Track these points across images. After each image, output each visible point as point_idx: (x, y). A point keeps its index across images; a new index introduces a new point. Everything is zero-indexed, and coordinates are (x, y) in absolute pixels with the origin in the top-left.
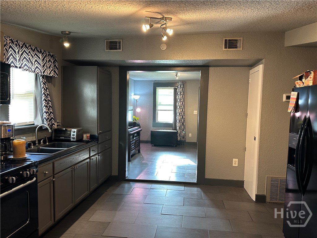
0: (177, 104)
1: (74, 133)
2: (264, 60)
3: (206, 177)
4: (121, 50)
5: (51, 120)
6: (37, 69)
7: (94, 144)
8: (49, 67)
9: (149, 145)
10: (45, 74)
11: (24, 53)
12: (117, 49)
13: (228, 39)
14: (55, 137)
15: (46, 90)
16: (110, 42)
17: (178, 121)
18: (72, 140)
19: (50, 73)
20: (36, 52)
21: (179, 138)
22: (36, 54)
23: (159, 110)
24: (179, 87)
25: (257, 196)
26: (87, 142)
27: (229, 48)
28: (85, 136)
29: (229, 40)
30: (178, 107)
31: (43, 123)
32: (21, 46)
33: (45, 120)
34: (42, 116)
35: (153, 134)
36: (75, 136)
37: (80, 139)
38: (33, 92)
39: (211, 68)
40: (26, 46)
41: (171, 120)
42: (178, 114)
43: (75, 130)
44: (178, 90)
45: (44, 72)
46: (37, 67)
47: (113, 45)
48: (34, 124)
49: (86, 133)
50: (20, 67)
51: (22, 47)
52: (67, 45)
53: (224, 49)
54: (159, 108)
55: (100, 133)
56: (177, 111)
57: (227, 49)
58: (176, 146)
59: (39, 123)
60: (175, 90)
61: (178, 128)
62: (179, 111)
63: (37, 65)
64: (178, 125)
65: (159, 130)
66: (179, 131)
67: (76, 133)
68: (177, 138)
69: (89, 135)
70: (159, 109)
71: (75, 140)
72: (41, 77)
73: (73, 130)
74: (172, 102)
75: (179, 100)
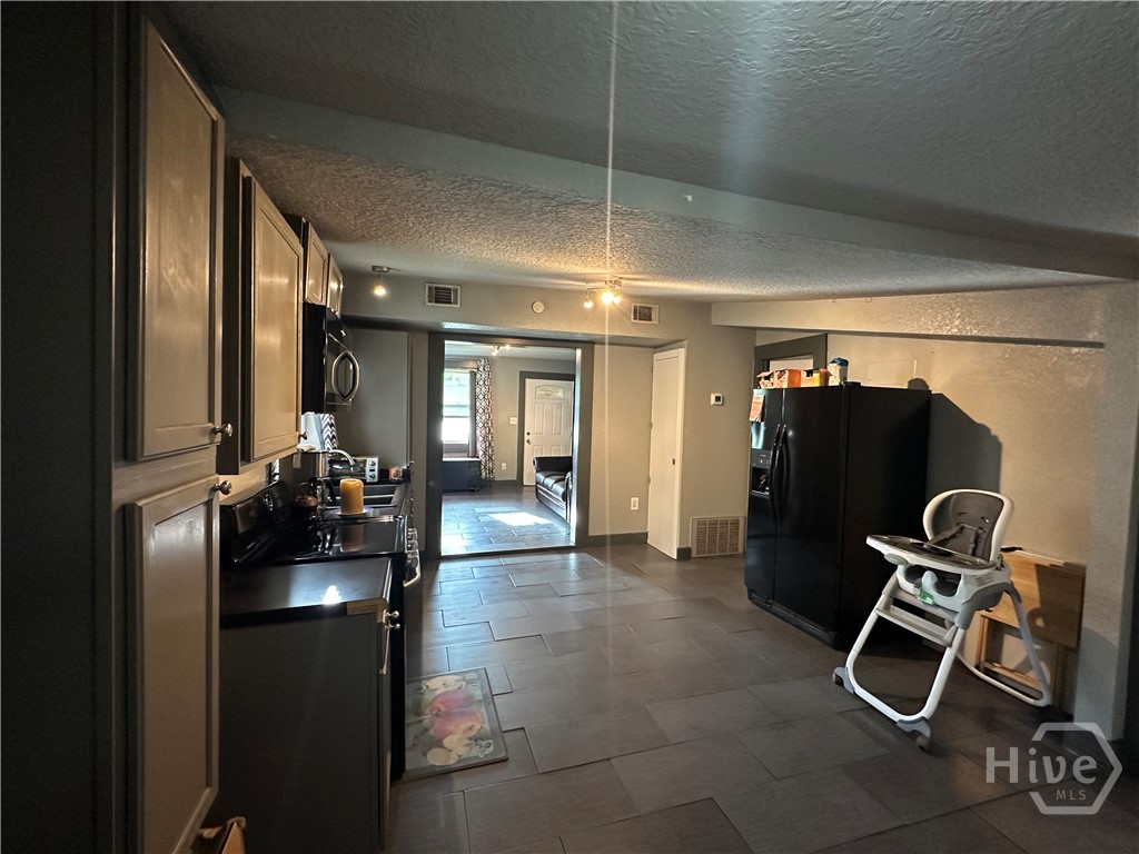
0: (478, 404)
1: (372, 465)
2: (685, 343)
3: (591, 534)
4: (458, 306)
12: (450, 303)
13: (638, 305)
16: (436, 288)
17: (481, 439)
18: (368, 480)
21: (483, 474)
23: (446, 417)
24: (481, 369)
25: (678, 550)
26: (399, 483)
27: (640, 319)
28: (393, 471)
29: (640, 307)
30: (481, 411)
36: (376, 473)
39: (598, 345)
41: (466, 438)
42: (480, 425)
43: (376, 460)
44: (478, 376)
47: (442, 295)
49: (394, 466)
52: (380, 292)
53: (632, 320)
54: (446, 411)
56: (478, 418)
57: (637, 321)
58: (478, 490)
60: (473, 375)
61: (481, 453)
62: (483, 418)
64: (480, 446)
66: (483, 460)
67: (376, 466)
68: (480, 475)
69: (401, 469)
71: (376, 480)
73: (369, 460)
74: (467, 401)
75: (481, 397)
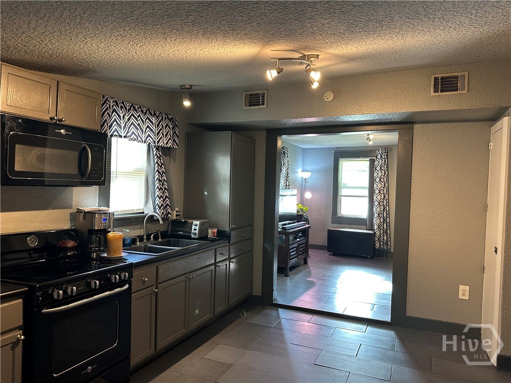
0: (375, 186)
1: (196, 225)
3: (408, 314)
4: (265, 106)
5: (166, 207)
6: (149, 138)
7: (223, 245)
8: (166, 135)
9: (325, 254)
10: (161, 144)
11: (132, 117)
12: (259, 105)
13: (440, 76)
14: (171, 231)
15: (161, 167)
16: (251, 95)
17: (376, 215)
18: (193, 236)
19: (167, 143)
20: (148, 115)
21: (377, 245)
22: (148, 118)
23: (343, 196)
24: (379, 157)
25: (499, 356)
26: (213, 240)
27: (442, 91)
28: (210, 231)
29: (442, 78)
30: (377, 192)
31: (155, 212)
32: (128, 108)
33: (157, 207)
34: (154, 202)
35: (332, 235)
36: (197, 232)
37: (203, 237)
38: (145, 168)
39: (417, 125)
40: (134, 108)
41: (363, 213)
42: (376, 203)
43: (198, 223)
44: (376, 163)
45: (158, 142)
46: (149, 135)
47: (254, 100)
48: (143, 213)
49: (212, 227)
50: (125, 137)
51: (129, 110)
52: (187, 103)
53: (432, 94)
54: (343, 192)
55: (233, 229)
56: (375, 198)
57: (439, 93)
58: (372, 258)
59: (149, 211)
60: (372, 162)
61: (376, 227)
62: (379, 197)
63: (148, 132)
64: (376, 221)
65: (342, 228)
66: (378, 233)
67: (198, 227)
68: (374, 245)
69: (216, 231)
70: (342, 194)
71: (197, 237)
72: (155, 149)
73: (195, 222)
74: (366, 183)
75: (378, 180)
